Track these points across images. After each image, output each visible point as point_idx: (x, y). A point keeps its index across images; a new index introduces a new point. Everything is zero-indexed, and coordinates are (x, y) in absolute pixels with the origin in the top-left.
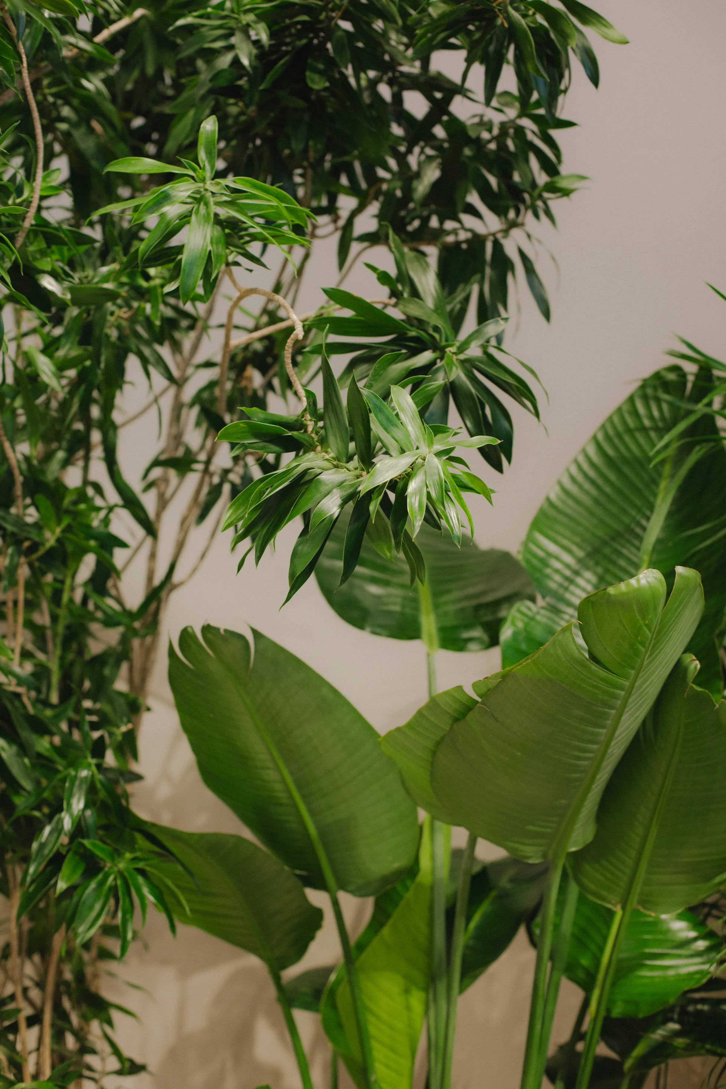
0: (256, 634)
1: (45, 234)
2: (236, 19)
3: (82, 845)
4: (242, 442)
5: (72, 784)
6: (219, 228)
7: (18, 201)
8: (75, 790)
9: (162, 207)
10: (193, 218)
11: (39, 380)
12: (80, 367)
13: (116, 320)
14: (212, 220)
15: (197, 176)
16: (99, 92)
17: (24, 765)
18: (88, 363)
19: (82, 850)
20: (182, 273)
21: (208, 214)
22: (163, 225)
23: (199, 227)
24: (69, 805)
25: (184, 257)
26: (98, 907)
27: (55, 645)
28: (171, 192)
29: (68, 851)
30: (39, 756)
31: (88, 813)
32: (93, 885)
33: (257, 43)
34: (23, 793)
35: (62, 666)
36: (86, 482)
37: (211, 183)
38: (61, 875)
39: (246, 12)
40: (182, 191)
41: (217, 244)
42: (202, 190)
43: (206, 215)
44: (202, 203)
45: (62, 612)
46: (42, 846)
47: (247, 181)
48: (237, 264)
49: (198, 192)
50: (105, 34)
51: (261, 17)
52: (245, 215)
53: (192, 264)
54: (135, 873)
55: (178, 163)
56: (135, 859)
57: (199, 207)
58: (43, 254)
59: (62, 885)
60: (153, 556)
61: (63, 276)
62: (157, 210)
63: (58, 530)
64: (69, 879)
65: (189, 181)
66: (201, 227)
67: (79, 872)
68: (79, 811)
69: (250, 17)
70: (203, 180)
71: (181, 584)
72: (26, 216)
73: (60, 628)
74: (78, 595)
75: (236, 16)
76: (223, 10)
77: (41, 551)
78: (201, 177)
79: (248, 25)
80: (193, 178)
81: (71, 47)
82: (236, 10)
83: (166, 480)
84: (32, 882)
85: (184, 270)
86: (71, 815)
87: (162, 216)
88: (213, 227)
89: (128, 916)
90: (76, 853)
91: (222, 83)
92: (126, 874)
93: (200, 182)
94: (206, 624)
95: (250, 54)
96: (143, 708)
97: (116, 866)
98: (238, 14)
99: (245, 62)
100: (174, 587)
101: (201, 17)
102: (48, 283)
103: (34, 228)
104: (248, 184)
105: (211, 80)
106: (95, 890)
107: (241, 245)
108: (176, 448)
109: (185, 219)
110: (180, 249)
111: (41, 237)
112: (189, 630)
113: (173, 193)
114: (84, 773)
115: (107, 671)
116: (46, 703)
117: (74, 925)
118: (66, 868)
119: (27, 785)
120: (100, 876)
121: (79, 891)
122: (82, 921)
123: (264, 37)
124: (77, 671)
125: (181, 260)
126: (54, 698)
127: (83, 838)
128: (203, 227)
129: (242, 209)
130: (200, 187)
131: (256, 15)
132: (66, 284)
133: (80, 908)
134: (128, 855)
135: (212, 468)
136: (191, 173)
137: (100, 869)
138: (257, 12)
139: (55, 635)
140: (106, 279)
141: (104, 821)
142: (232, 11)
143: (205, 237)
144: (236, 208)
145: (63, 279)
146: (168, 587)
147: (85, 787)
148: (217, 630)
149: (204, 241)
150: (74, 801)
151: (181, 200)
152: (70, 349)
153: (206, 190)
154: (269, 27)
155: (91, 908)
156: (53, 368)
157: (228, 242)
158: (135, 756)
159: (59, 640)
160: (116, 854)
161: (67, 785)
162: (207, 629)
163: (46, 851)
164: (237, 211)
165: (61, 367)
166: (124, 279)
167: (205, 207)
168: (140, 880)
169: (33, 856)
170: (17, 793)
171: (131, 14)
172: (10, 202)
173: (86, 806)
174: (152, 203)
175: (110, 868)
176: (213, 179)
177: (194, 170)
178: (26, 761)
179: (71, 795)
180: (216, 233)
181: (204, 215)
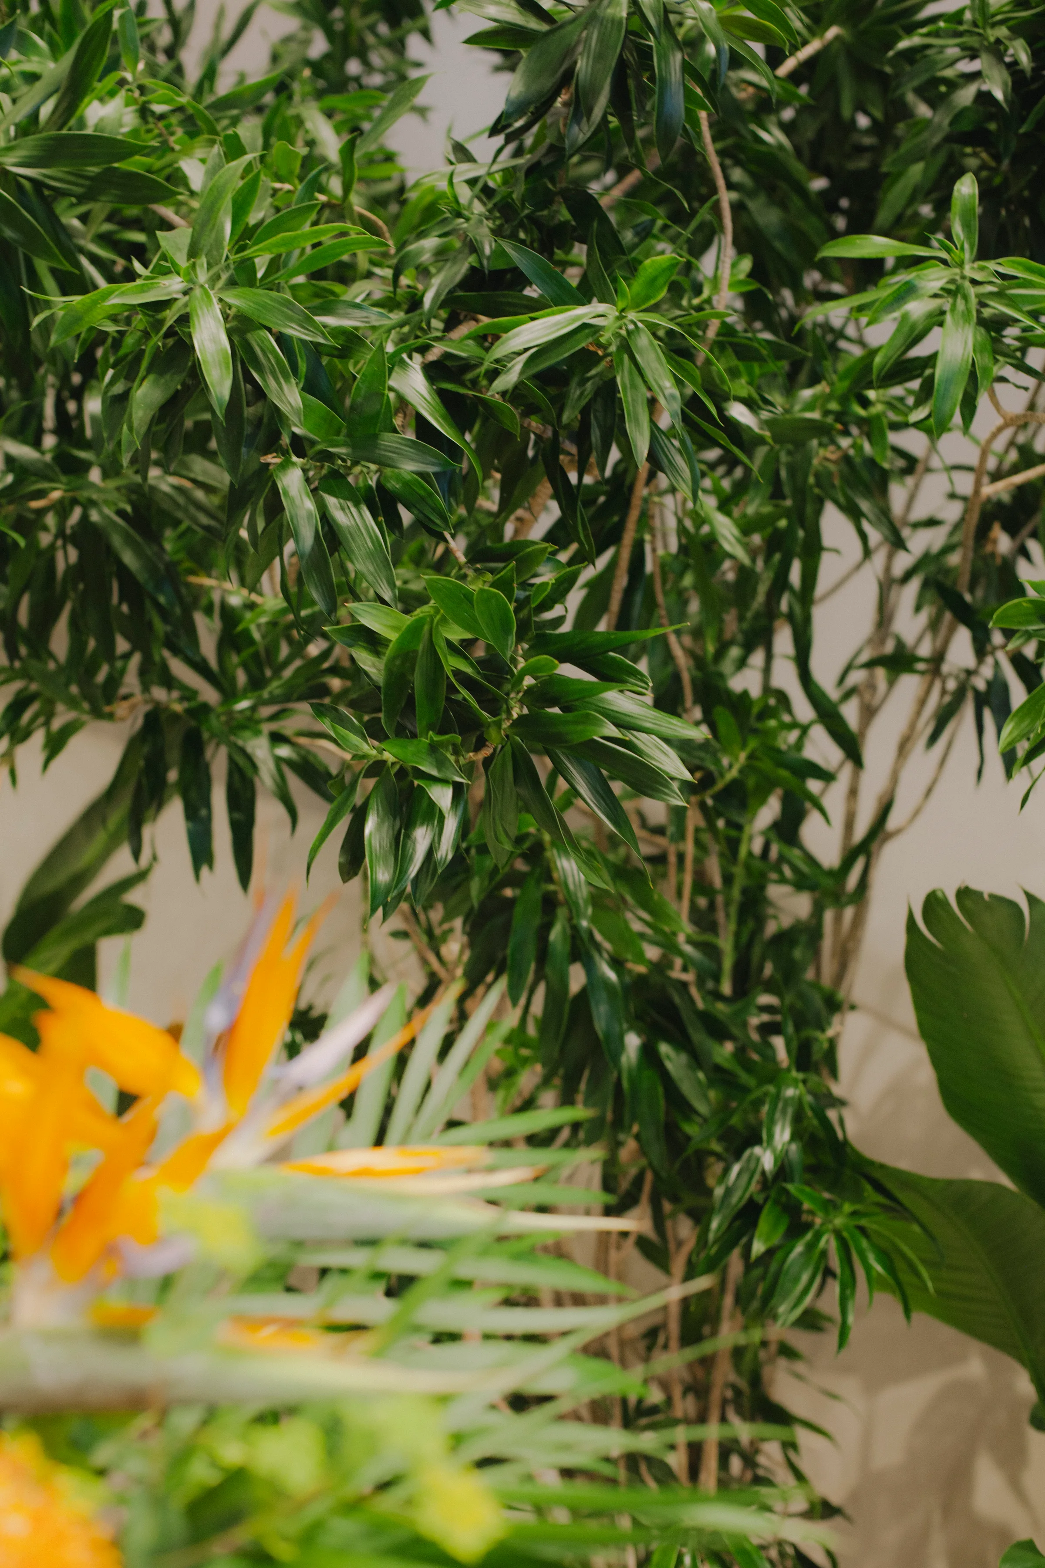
0: (1031, 899)
1: (734, 345)
2: (979, 34)
3: (787, 1192)
4: (1023, 628)
5: (774, 1108)
6: (982, 330)
7: (696, 301)
8: (778, 1115)
9: (905, 303)
10: (948, 318)
11: (715, 547)
12: (769, 530)
13: (821, 464)
14: (975, 319)
15: (953, 259)
16: (781, 147)
17: (699, 1081)
18: (783, 523)
19: (784, 1199)
20: (935, 393)
21: (969, 311)
22: (906, 329)
23: (957, 329)
24: (771, 1136)
25: (939, 372)
26: (805, 1277)
27: (728, 915)
28: (916, 282)
29: (766, 1200)
30: (718, 1068)
31: (794, 1147)
32: (799, 1248)
33: (1013, 67)
34: (699, 1120)
35: (737, 946)
36: (767, 689)
37: (973, 268)
38: (757, 1233)
39: (994, 25)
40: (933, 280)
41: (981, 352)
42: (958, 278)
43: (966, 313)
44: (959, 296)
45: (738, 871)
46: (728, 1192)
47: (1019, 264)
48: (1002, 379)
49: (952, 281)
50: (789, 65)
51: (1018, 30)
52: (1020, 310)
53: (948, 381)
54: (857, 1233)
55: (925, 242)
56: (854, 1214)
57: (955, 301)
58: (734, 373)
59: (758, 1247)
60: (853, 793)
61: (760, 403)
62: (899, 308)
63: (743, 756)
64: (767, 1240)
65: (938, 266)
66: (960, 330)
67: (782, 1230)
68: (784, 1145)
69: (1002, 32)
70: (961, 265)
71: (898, 831)
72: (709, 323)
73: (736, 893)
74: (757, 846)
75: (981, 31)
76: (960, 22)
77: (720, 785)
78: (957, 259)
79: (998, 41)
80: (944, 262)
81: (744, 86)
82: (980, 24)
83: (872, 686)
84: (715, 1242)
85: (938, 391)
86: (774, 1151)
87: (905, 317)
88: (976, 329)
89: (848, 1292)
90: (777, 1202)
91: (965, 126)
92: (845, 1234)
93: (955, 267)
94: (963, 886)
95: (1005, 84)
96: (846, 1006)
97: (831, 1222)
98: (984, 28)
99: (999, 95)
100: (889, 836)
101: (928, 35)
102: (739, 412)
103: (721, 338)
104: (1021, 268)
105: (951, 124)
106: (801, 1254)
107: (1011, 353)
108: (882, 641)
109: (937, 319)
110: (931, 360)
111: (730, 351)
112: (939, 894)
113: (920, 284)
114: (790, 1092)
115: (798, 954)
116: (717, 996)
117: (773, 1302)
118: (764, 1223)
119: (702, 1108)
120: (809, 1236)
121: (779, 1255)
122: (784, 1297)
123: (1024, 59)
124: (757, 952)
125: (932, 376)
126: (726, 988)
127: (785, 1181)
128: (963, 330)
129: (1012, 302)
130: (956, 274)
131: (1009, 28)
132: (765, 415)
133: (781, 1281)
134: (847, 1208)
135: (945, 668)
136: (944, 255)
137: (808, 1226)
138: (1011, 23)
139: (727, 904)
140: (810, 406)
141: (811, 1160)
142: (975, 24)
143: (966, 343)
144: (1004, 301)
145: (760, 408)
146: (880, 836)
147: (790, 1111)
148: (979, 894)
149: (965, 349)
150: (777, 1130)
151: (932, 292)
152: (761, 505)
153: (963, 277)
154: (1030, 44)
155: (797, 1279)
156: (736, 532)
157: (997, 349)
158: (834, 1073)
159: (733, 910)
160: (830, 1207)
161: (766, 1108)
162: (964, 894)
163: (734, 1199)
164: (1007, 305)
165: (746, 528)
166: (834, 406)
167: (963, 302)
168: (864, 1243)
169: (717, 1205)
170: (688, 1119)
171: (822, 36)
172: (684, 303)
173: (793, 1138)
174: (891, 298)
175: (822, 1224)
176: (974, 261)
177: (948, 250)
178: (701, 1075)
179: (772, 1122)
180: (979, 338)
181: (963, 312)
